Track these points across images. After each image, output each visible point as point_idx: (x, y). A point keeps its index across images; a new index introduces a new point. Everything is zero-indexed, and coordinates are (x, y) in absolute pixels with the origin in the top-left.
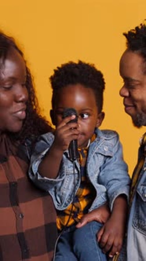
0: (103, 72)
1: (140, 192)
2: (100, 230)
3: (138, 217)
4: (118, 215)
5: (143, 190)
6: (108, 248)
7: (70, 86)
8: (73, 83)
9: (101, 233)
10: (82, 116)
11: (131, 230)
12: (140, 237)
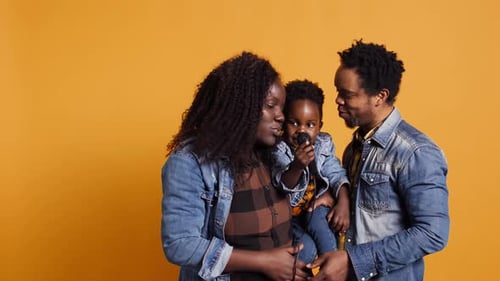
0: (323, 89)
1: (365, 178)
2: (329, 213)
3: (364, 198)
4: (344, 202)
5: (368, 177)
6: (339, 228)
7: (300, 101)
8: (302, 98)
9: (331, 216)
10: (309, 125)
11: (358, 209)
12: (365, 214)
